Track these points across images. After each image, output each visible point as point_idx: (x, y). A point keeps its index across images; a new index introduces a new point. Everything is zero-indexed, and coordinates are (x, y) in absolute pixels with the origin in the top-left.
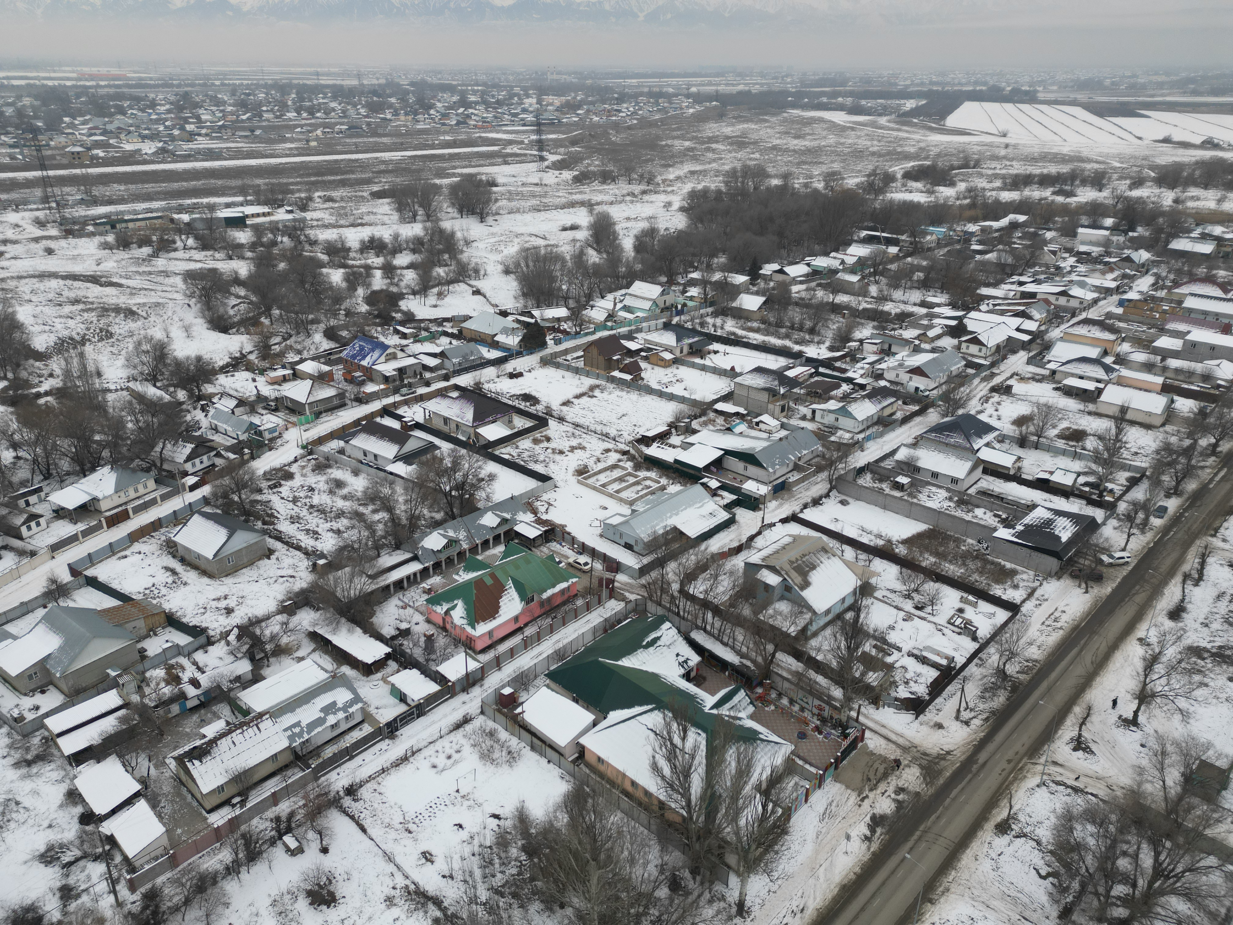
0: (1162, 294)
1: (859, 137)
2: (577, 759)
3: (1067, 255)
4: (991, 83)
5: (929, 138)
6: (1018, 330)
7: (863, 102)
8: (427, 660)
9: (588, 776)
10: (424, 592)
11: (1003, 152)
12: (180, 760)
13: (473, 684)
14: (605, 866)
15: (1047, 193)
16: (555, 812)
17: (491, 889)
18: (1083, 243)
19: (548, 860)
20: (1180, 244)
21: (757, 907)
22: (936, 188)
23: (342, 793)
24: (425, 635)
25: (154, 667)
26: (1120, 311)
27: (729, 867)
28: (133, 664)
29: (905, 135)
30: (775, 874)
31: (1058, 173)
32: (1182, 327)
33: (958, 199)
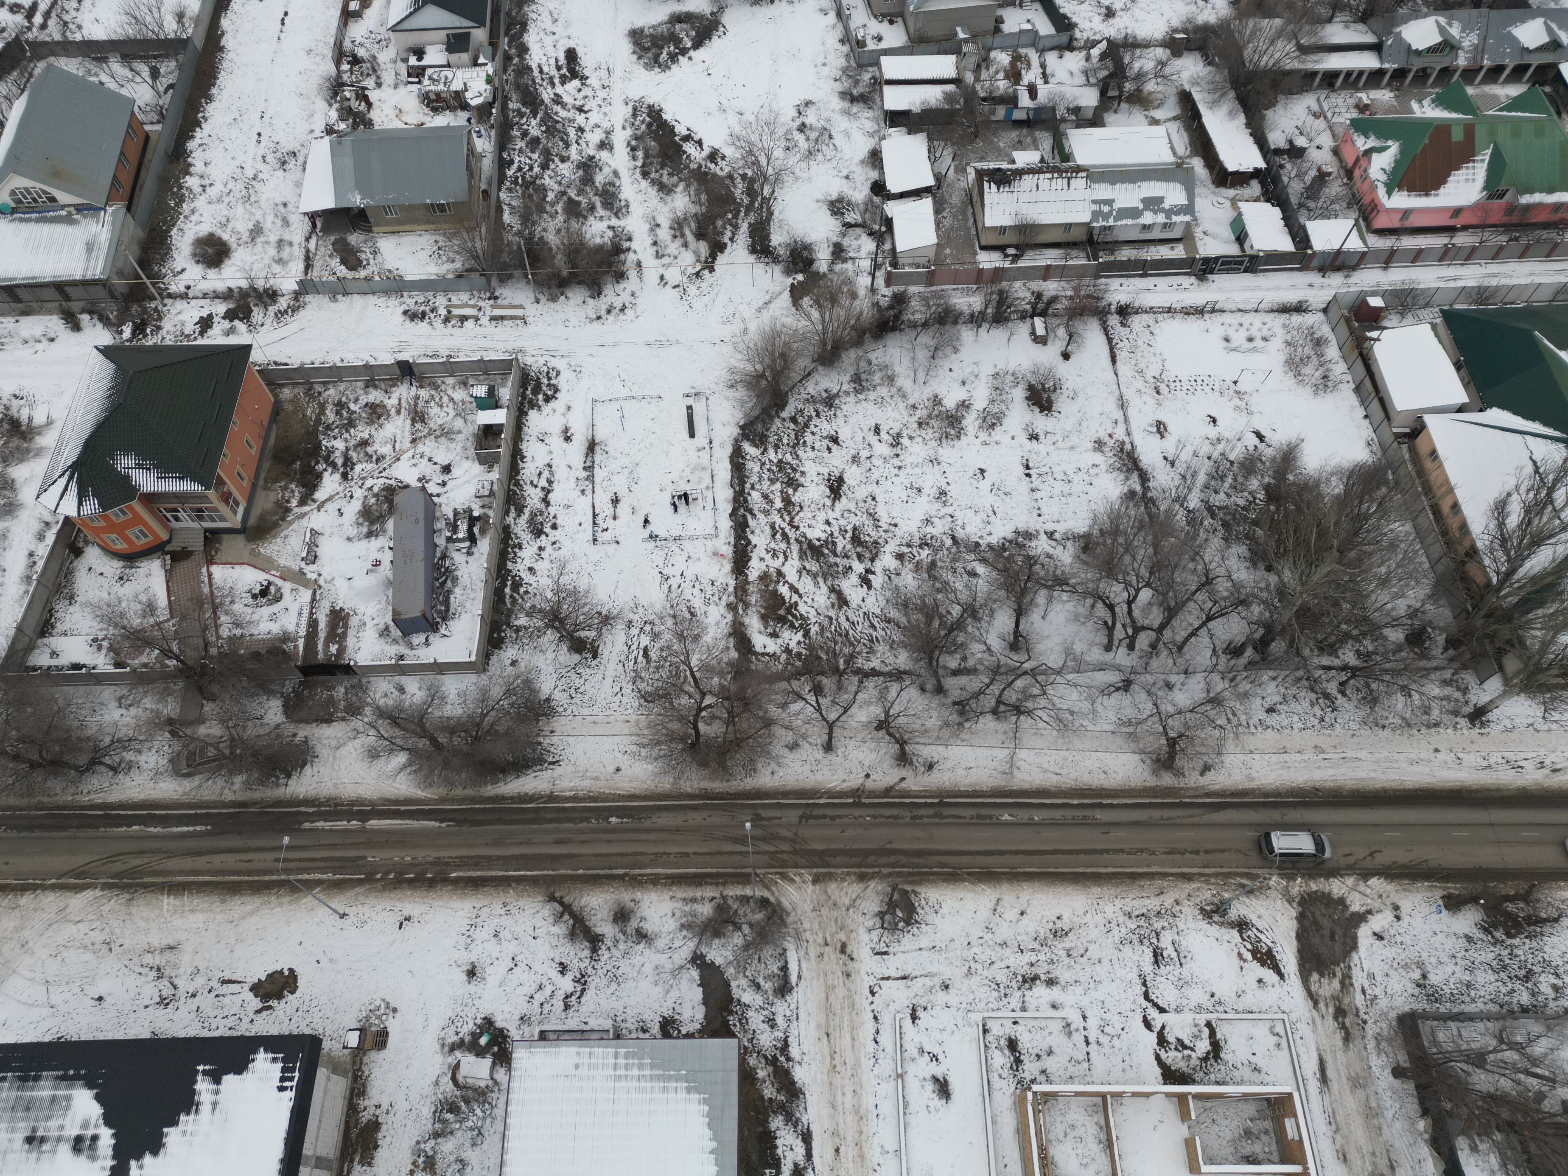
2: (1405, 435)
8: (1301, 205)
9: (1404, 462)
10: (1357, 106)
12: (981, 174)
13: (1338, 269)
14: (1349, 565)
16: (1332, 474)
17: (1205, 502)
19: (1286, 516)
21: (1500, 727)
23: (1113, 308)
24: (1319, 169)
25: (1003, 49)
27: (1501, 668)
28: (984, 33)
30: (1556, 716)
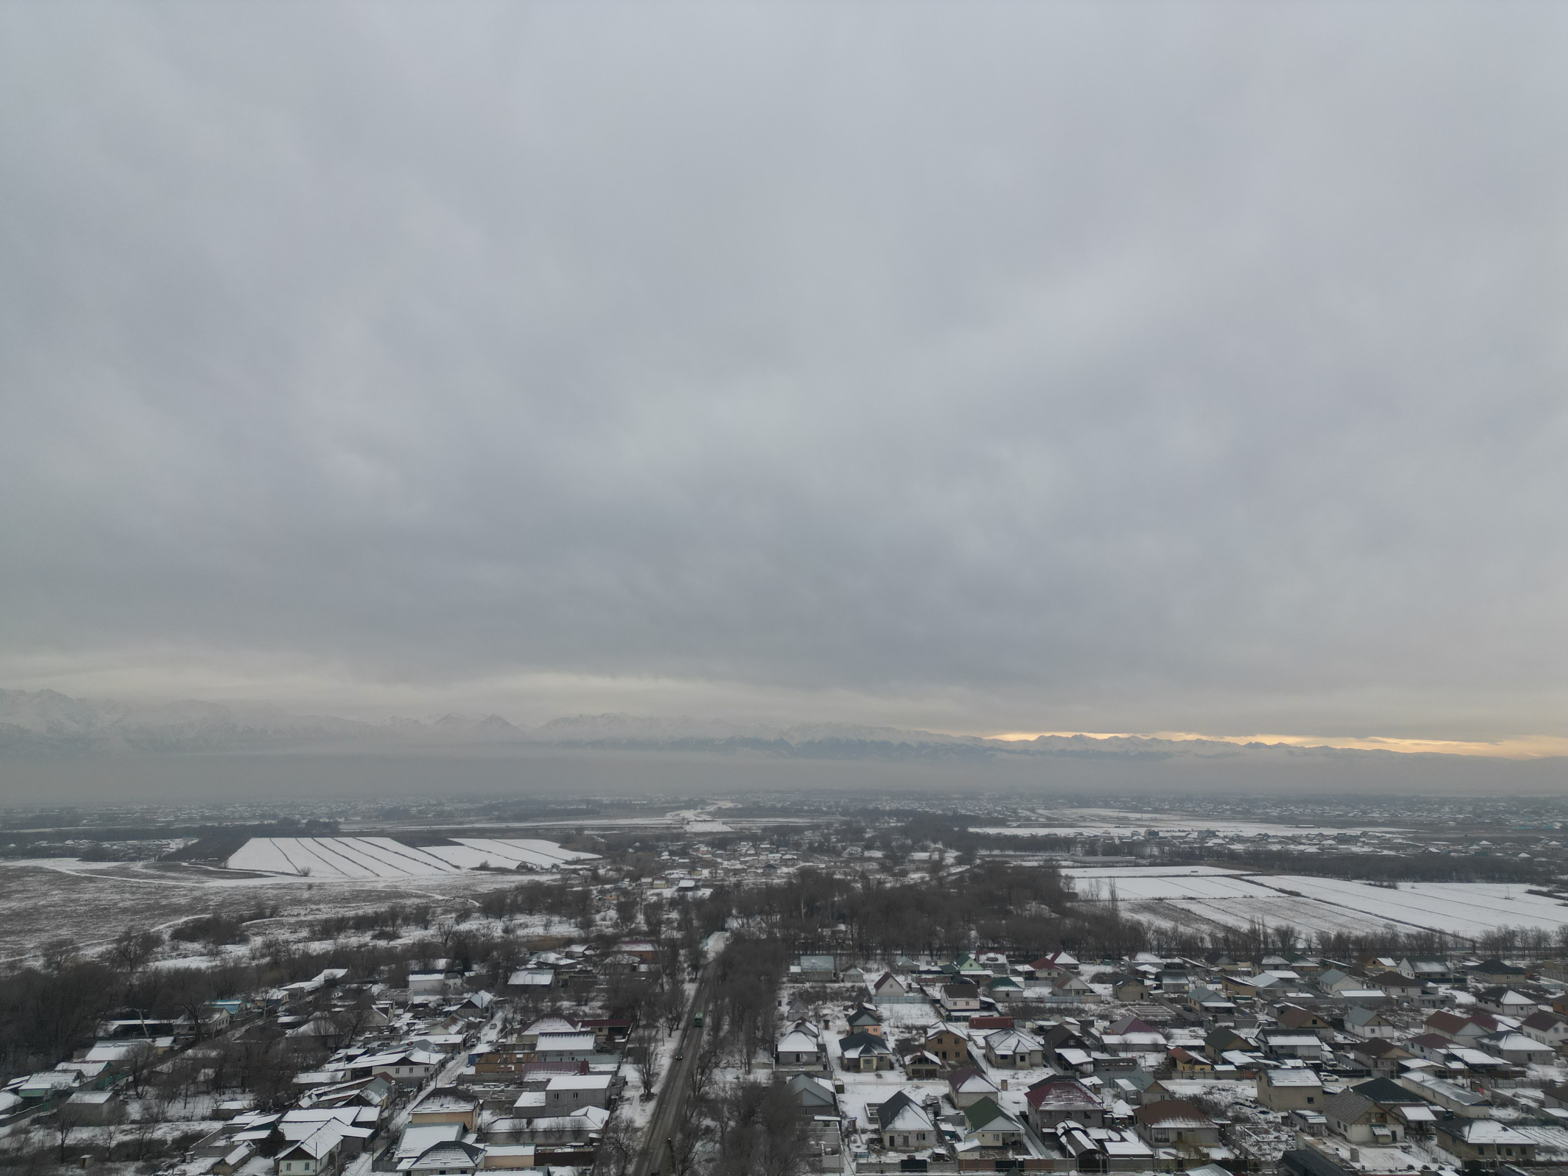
0: (513, 1040)
1: (102, 890)
3: (400, 1011)
4: (282, 815)
5: (206, 885)
6: (355, 1124)
7: (106, 845)
11: (306, 895)
15: (366, 938)
18: (417, 993)
20: (520, 978)
22: (222, 948)
26: (471, 1071)
29: (172, 883)
31: (376, 913)
32: (539, 1076)
33: (253, 958)
